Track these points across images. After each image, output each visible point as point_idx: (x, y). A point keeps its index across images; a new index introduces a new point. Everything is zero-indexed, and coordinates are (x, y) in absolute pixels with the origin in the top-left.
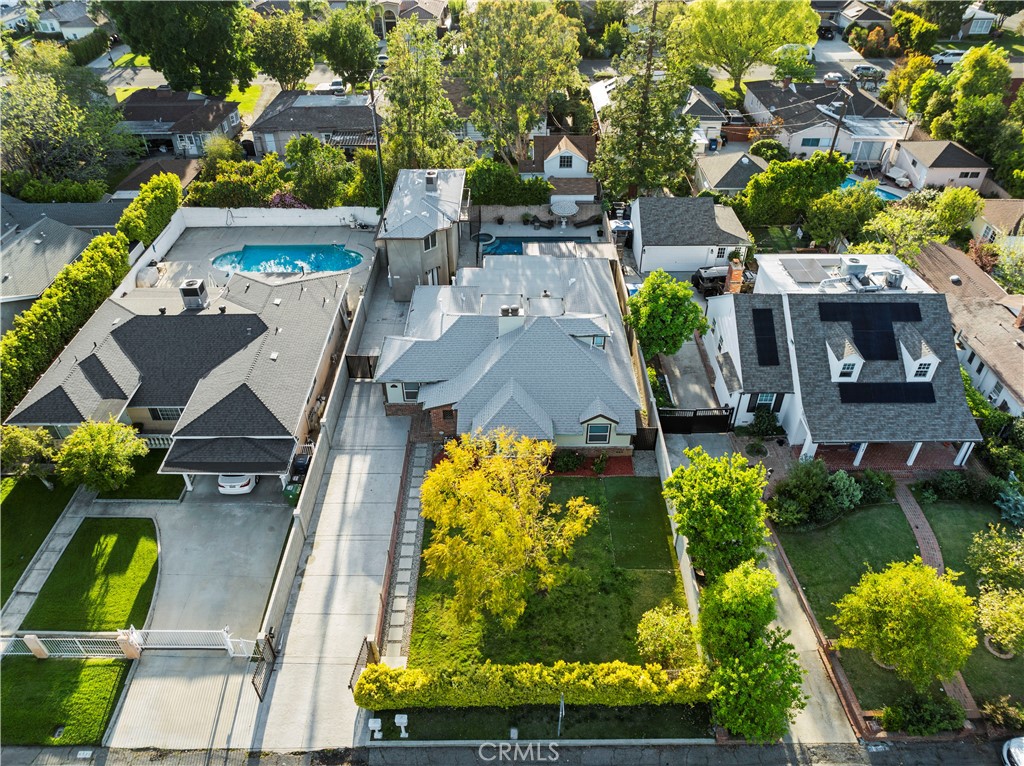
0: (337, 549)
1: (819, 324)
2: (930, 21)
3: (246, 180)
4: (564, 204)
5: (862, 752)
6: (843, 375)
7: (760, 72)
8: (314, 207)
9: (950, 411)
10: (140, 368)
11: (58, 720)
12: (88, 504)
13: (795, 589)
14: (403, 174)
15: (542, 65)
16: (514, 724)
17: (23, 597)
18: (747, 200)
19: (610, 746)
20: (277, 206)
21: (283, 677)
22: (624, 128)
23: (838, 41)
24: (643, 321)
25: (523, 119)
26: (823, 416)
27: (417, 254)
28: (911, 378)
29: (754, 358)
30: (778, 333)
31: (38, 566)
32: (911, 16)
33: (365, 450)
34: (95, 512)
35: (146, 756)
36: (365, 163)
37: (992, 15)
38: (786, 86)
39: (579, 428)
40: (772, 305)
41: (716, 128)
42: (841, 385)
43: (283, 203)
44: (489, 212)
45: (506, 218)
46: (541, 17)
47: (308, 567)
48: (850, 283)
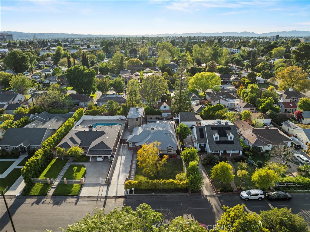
0: (120, 169)
1: (211, 131)
2: (249, 80)
3: (98, 110)
4: (164, 115)
5: (216, 196)
6: (216, 139)
7: (209, 91)
8: (112, 116)
9: (237, 145)
10: (81, 140)
11: (70, 192)
12: (71, 163)
13: (206, 174)
14: (131, 108)
15: (159, 88)
16: (153, 192)
17: (61, 176)
18: (203, 114)
19: (170, 195)
20: (104, 115)
21: (111, 187)
22: (176, 100)
23: (230, 85)
24: (179, 132)
25: (156, 99)
26: (212, 146)
27: (134, 122)
28: (229, 140)
29: (200, 137)
30: (204, 133)
31: (63, 171)
32: (245, 79)
33: (124, 155)
34: (72, 164)
35: (87, 197)
36: (123, 106)
37: (264, 79)
38: (214, 93)
39: (166, 149)
40: (203, 128)
41: (198, 101)
42: (215, 141)
43: (105, 115)
44: (149, 117)
45: (152, 118)
46: (159, 79)
47: (114, 172)
48: (218, 124)
